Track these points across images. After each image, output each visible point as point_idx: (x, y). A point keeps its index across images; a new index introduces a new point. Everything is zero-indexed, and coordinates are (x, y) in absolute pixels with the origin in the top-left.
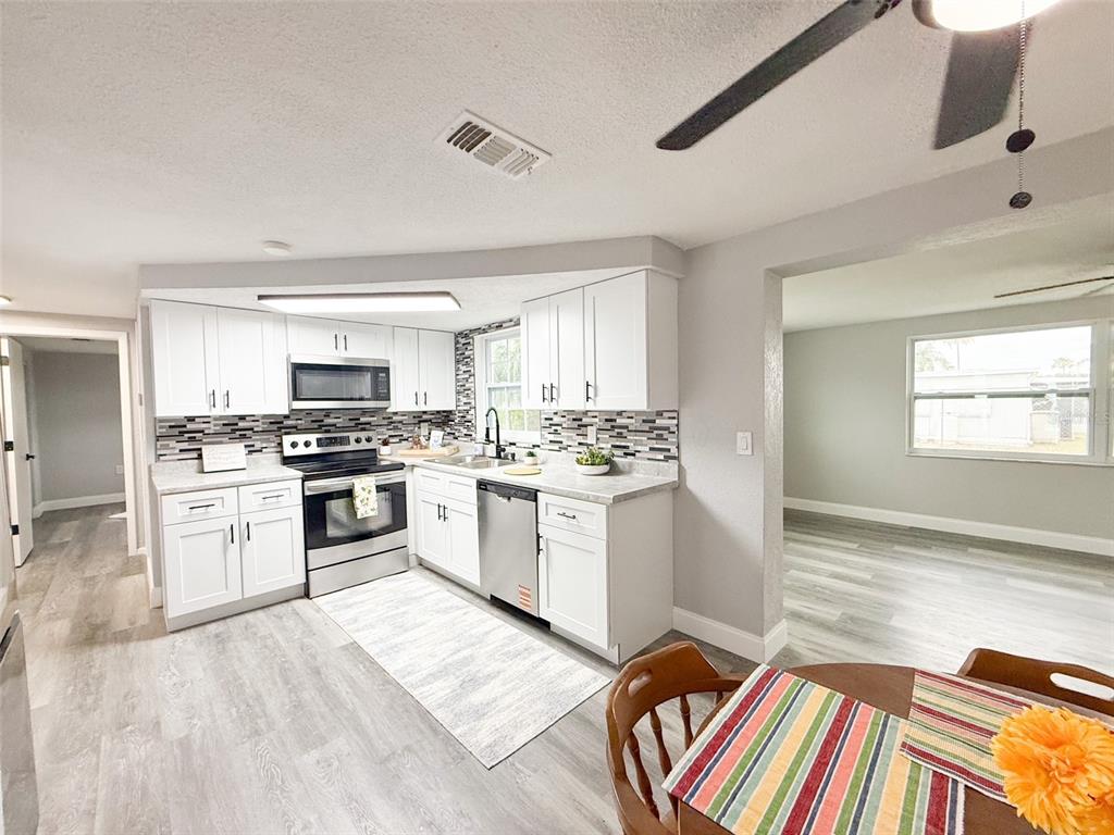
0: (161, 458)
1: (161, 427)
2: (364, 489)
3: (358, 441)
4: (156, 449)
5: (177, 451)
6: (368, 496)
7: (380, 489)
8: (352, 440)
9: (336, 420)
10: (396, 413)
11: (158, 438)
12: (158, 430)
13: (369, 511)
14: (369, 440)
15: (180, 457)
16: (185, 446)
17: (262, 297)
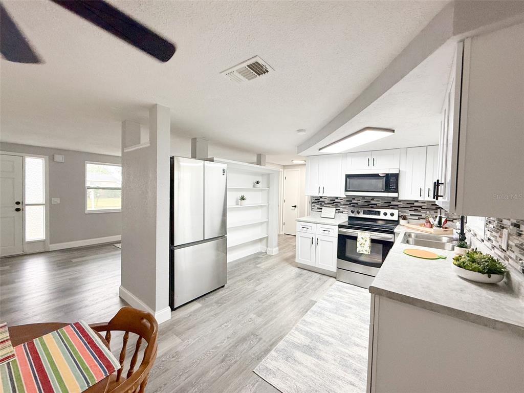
0: (313, 210)
1: (313, 199)
2: (362, 238)
3: (385, 214)
4: (312, 207)
5: (316, 208)
6: (365, 242)
7: (373, 241)
8: (382, 213)
9: (377, 202)
10: (417, 201)
11: (312, 203)
13: (364, 251)
14: (392, 215)
15: (317, 210)
16: (319, 206)
17: (320, 150)
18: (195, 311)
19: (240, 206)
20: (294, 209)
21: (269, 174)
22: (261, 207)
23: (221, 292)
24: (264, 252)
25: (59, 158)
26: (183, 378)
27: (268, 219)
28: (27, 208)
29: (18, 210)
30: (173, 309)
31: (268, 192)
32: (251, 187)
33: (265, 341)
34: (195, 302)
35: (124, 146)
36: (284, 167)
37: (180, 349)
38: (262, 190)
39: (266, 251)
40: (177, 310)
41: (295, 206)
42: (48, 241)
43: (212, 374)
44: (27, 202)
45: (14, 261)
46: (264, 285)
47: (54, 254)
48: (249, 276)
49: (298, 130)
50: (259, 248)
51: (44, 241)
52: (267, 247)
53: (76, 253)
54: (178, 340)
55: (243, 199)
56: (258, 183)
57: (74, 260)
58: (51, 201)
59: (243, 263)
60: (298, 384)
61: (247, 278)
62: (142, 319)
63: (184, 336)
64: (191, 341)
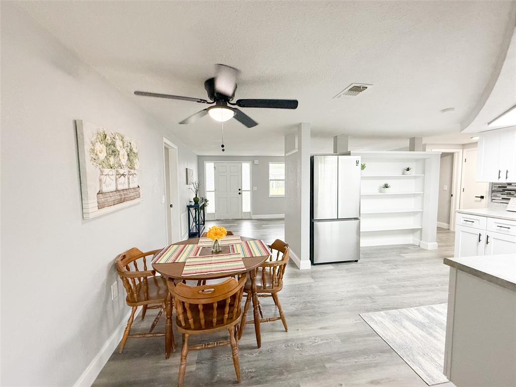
0: (493, 201)
1: (494, 187)
4: (492, 197)
5: (501, 198)
11: (493, 191)
12: (493, 188)
15: (502, 201)
16: (505, 197)
17: (489, 123)
18: (328, 270)
19: (383, 194)
20: (480, 201)
21: (424, 160)
22: (414, 195)
23: (354, 264)
24: (418, 245)
25: (256, 162)
26: (310, 298)
27: (423, 209)
28: (243, 192)
29: (240, 193)
30: (313, 264)
31: (424, 179)
32: (399, 174)
33: (378, 304)
34: (330, 265)
35: (286, 152)
36: (464, 146)
37: (313, 285)
38: (415, 177)
39: (420, 244)
40: (316, 266)
41: (482, 197)
42: (252, 213)
43: (328, 303)
44: (243, 189)
45: (239, 222)
46: (400, 270)
47: (254, 221)
48: (387, 260)
49: (442, 110)
50: (409, 240)
51: (250, 213)
52: (421, 240)
53: (265, 222)
54: (312, 280)
55: (386, 186)
56: (408, 169)
57: (263, 226)
58: (253, 188)
59: (385, 249)
60: (394, 336)
61: (382, 261)
62: (285, 246)
63: (316, 280)
64: (321, 284)
